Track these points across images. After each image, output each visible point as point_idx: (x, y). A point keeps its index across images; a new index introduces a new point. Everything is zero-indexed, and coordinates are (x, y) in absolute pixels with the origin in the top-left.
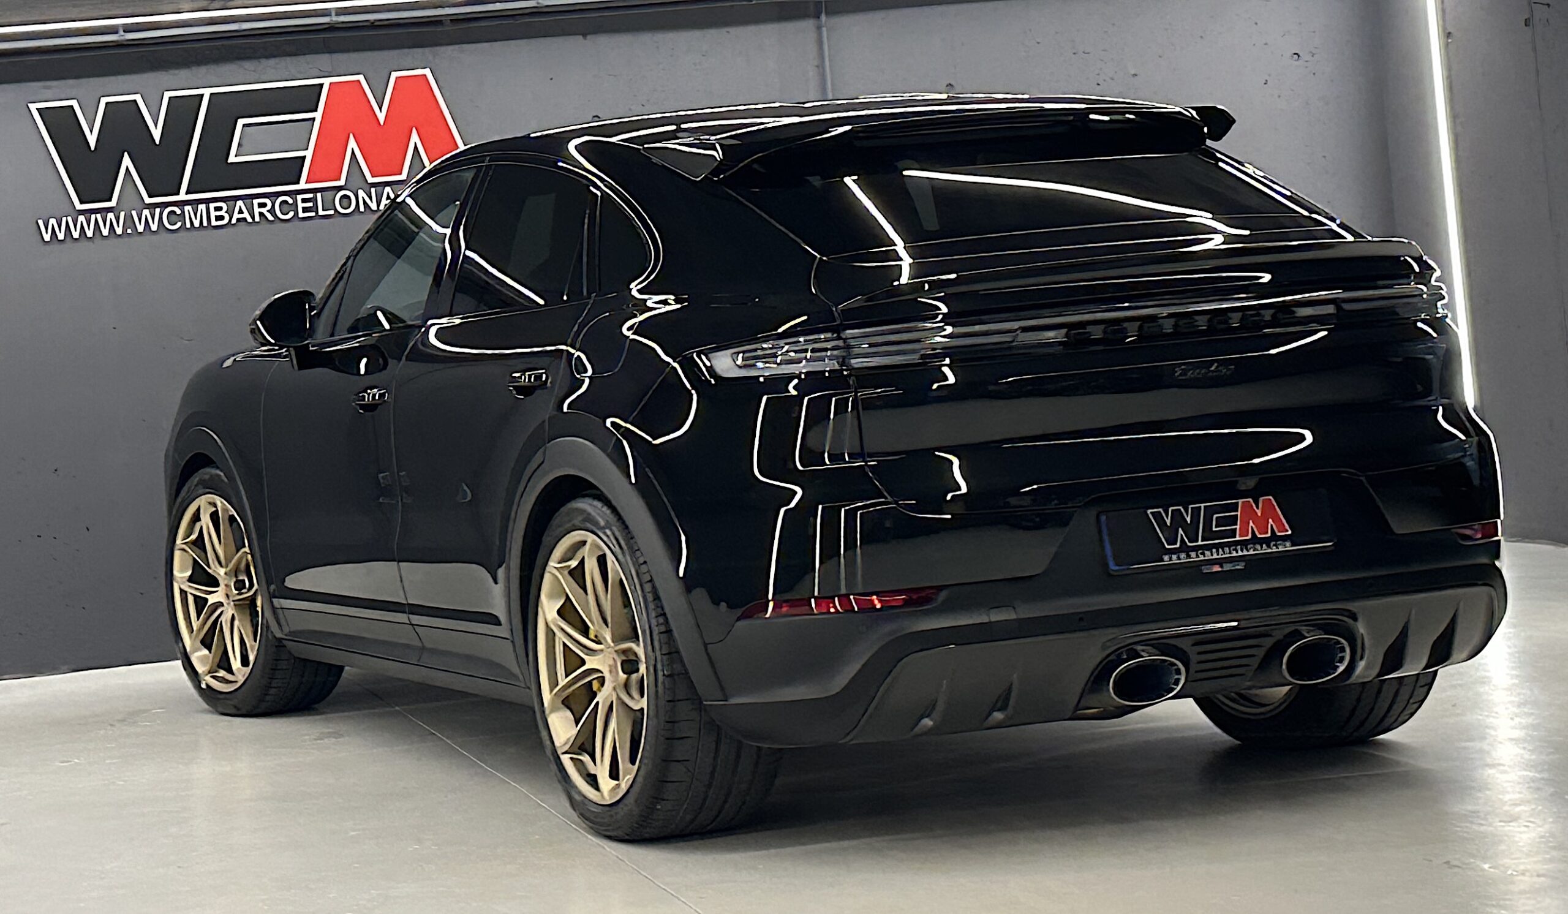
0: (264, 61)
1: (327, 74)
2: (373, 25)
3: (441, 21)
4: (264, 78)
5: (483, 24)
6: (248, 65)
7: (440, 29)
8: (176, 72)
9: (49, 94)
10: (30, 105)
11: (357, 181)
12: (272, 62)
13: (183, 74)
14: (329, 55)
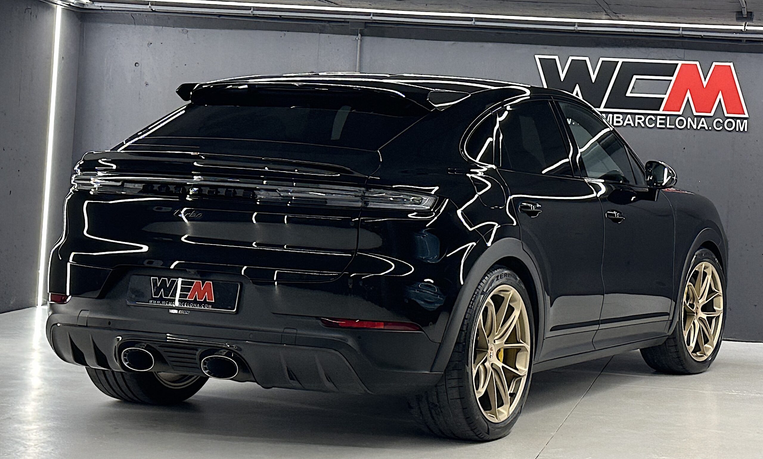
0: (651, 49)
1: (680, 59)
2: (702, 38)
3: (741, 40)
4: (649, 57)
5: (762, 44)
6: (643, 50)
7: (740, 44)
8: (607, 49)
9: (546, 51)
10: (535, 56)
11: (688, 113)
12: (656, 50)
13: (611, 50)
14: (683, 50)
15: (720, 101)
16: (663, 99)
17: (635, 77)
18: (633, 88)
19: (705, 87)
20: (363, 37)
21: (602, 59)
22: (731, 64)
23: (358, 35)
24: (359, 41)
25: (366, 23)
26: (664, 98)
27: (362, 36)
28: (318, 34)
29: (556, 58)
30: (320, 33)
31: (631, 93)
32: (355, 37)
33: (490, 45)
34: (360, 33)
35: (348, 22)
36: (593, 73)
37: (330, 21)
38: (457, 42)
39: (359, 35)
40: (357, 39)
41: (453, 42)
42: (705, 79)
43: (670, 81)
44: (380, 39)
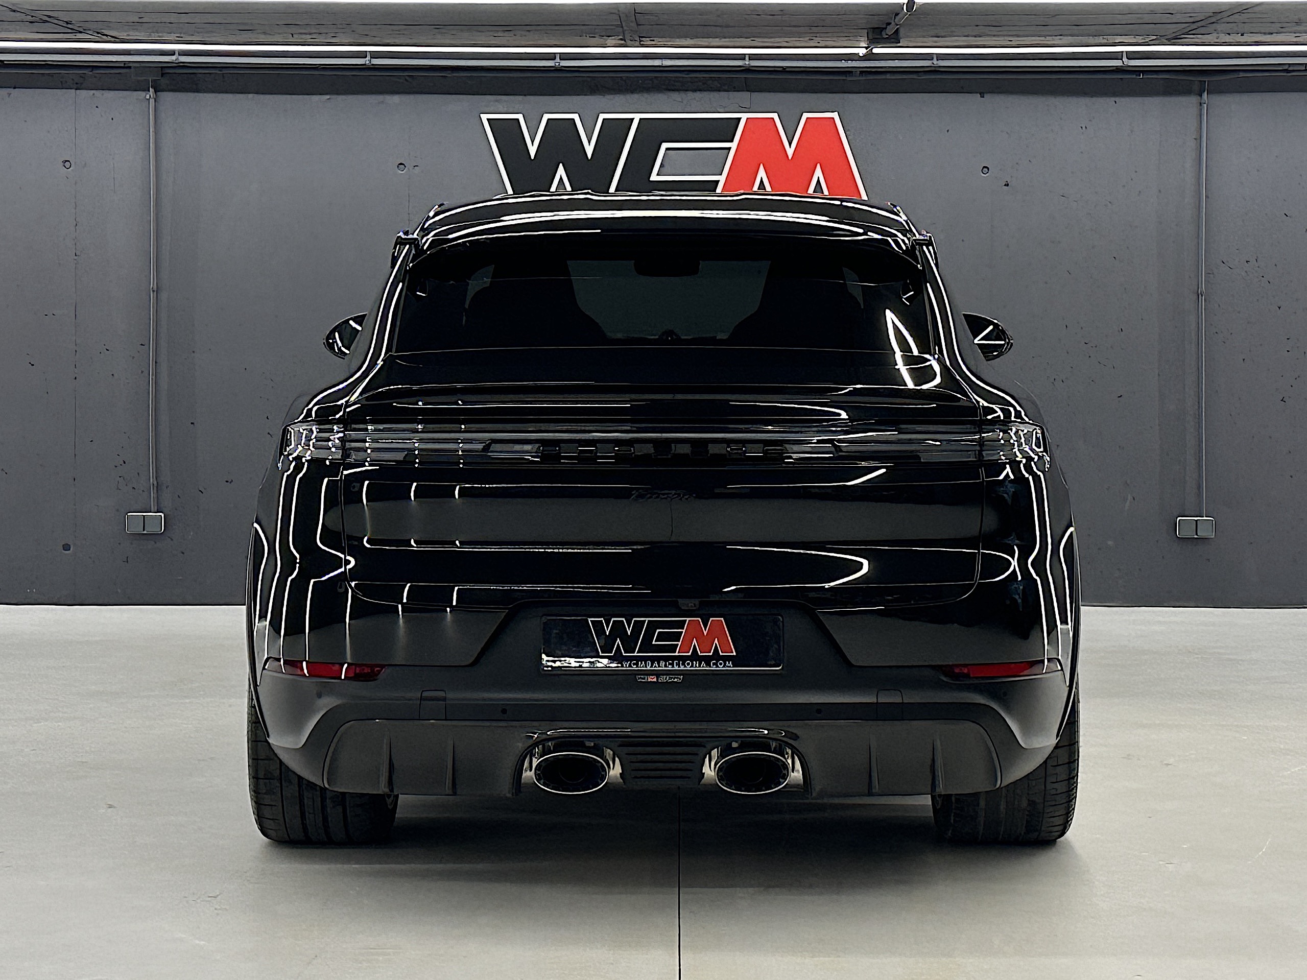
0: (690, 94)
1: (745, 110)
2: (786, 71)
4: (690, 109)
5: (888, 76)
6: (675, 96)
7: (849, 78)
8: (611, 96)
9: (499, 106)
10: (481, 115)
12: (698, 95)
13: (619, 99)
14: (749, 93)
15: (818, 181)
16: (717, 182)
17: (665, 146)
18: (662, 165)
19: (790, 158)
20: (158, 93)
21: (602, 116)
22: (835, 115)
23: (149, 91)
24: (152, 101)
25: (164, 70)
26: (719, 181)
27: (156, 92)
28: (74, 90)
29: (520, 117)
30: (76, 89)
31: (658, 175)
32: (142, 94)
33: (396, 99)
34: (152, 88)
35: (130, 67)
36: (588, 144)
37: (93, 67)
38: (334, 97)
39: (151, 89)
40: (148, 97)
41: (328, 97)
42: (790, 144)
43: (727, 151)
44: (191, 95)
